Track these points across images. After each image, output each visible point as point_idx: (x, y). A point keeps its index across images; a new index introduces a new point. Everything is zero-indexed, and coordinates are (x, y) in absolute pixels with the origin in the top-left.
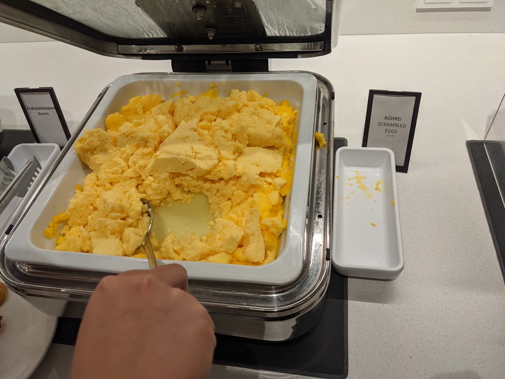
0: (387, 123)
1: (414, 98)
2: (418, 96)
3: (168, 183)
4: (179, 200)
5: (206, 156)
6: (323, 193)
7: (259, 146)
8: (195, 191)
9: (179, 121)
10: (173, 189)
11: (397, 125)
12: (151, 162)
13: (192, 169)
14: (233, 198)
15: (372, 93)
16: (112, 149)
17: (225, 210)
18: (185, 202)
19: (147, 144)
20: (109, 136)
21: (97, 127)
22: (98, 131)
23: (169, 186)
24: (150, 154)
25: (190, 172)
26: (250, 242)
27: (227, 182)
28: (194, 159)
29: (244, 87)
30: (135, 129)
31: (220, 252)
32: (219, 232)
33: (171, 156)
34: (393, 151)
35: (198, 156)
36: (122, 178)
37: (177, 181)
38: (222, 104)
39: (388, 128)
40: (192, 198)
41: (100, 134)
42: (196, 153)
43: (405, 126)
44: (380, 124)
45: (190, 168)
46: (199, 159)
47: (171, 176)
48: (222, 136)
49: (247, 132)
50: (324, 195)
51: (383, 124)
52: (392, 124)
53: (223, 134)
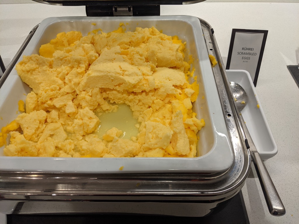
0: (244, 53)
1: (263, 34)
2: (265, 32)
3: (99, 96)
4: (107, 110)
5: (133, 73)
6: (226, 98)
7: (165, 66)
8: (119, 103)
9: (99, 50)
10: (102, 102)
11: (250, 54)
12: (84, 80)
13: (119, 85)
14: (153, 106)
15: (234, 31)
16: (49, 71)
17: (148, 116)
18: (112, 112)
19: (80, 65)
20: (46, 60)
21: (33, 53)
22: (36, 56)
23: (99, 98)
24: (82, 74)
25: (117, 87)
26: (179, 139)
27: (147, 94)
28: (122, 75)
29: (146, 25)
30: (67, 54)
31: (155, 149)
32: (150, 133)
33: (102, 74)
34: (249, 72)
35: (126, 73)
36: (60, 94)
37: (105, 95)
38: (133, 36)
39: (244, 56)
40: (118, 108)
41: (37, 59)
42: (123, 71)
43: (255, 54)
44: (239, 53)
45: (119, 83)
46: (127, 75)
47: (100, 91)
48: (139, 58)
49: (157, 55)
50: (228, 99)
51: (241, 53)
52: (247, 53)
53: (139, 57)
